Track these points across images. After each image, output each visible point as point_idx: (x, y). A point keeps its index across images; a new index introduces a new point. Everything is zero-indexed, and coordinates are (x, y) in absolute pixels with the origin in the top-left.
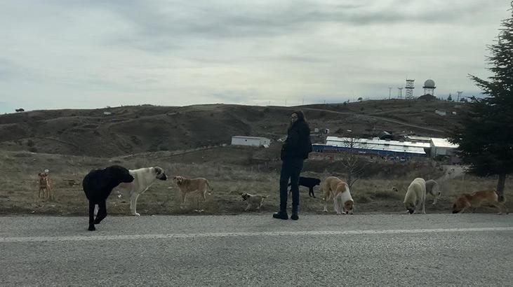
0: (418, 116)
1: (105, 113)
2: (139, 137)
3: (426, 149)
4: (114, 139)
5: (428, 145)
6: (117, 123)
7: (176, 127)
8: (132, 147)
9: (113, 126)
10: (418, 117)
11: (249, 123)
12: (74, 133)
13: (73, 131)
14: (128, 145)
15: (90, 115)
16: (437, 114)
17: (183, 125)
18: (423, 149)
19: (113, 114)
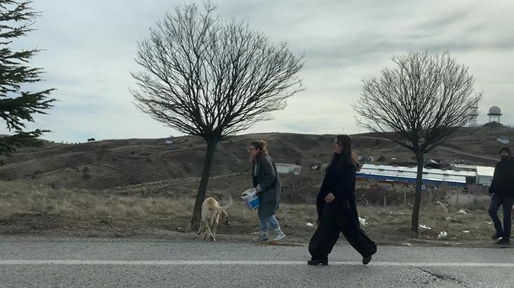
0: (477, 144)
1: (167, 142)
2: (190, 164)
3: (468, 178)
4: (166, 166)
5: (472, 174)
6: (172, 151)
7: (227, 155)
8: (182, 174)
9: (166, 153)
10: (477, 146)
11: (301, 151)
12: (128, 161)
13: (129, 158)
14: (179, 172)
15: (154, 144)
16: (499, 142)
17: (235, 153)
18: (465, 178)
19: (174, 143)
